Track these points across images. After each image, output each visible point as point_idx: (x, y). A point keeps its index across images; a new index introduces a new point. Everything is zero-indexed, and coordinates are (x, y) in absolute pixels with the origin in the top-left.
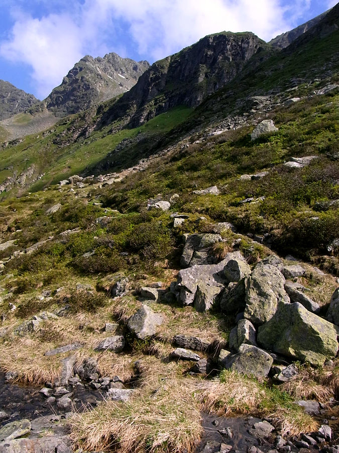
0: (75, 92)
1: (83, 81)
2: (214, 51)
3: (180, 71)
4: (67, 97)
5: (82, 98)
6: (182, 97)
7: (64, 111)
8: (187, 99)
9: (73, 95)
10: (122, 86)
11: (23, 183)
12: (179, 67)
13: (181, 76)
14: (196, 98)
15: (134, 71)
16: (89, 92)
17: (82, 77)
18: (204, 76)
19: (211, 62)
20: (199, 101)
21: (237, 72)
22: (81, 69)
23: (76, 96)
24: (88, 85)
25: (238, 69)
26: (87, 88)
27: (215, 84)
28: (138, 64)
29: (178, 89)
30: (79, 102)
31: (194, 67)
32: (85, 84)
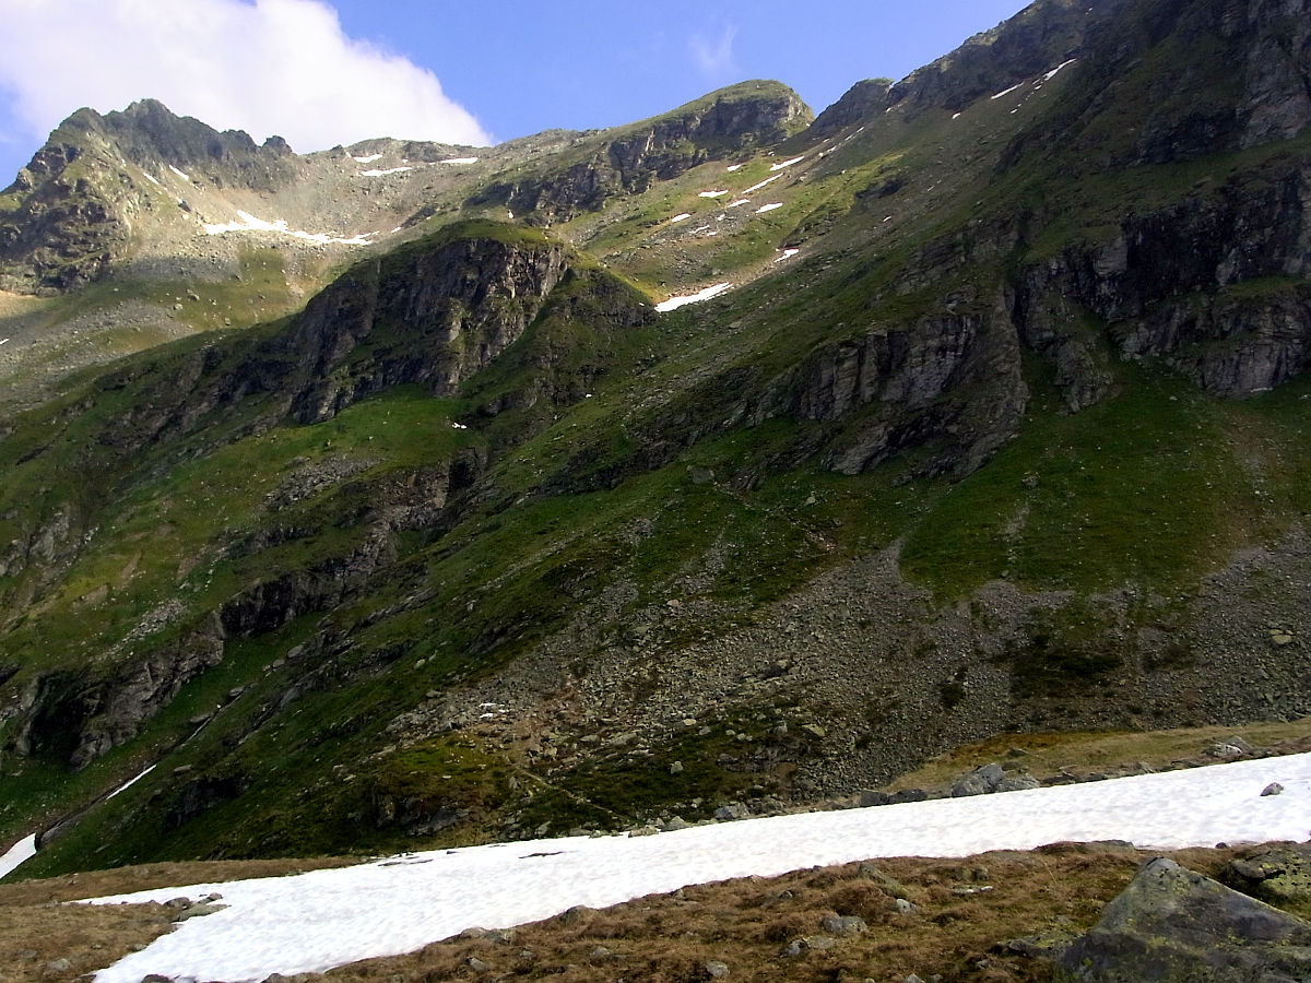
0: (60, 225)
1: (84, 195)
2: (481, 273)
3: (405, 301)
4: (34, 233)
5: (84, 242)
6: (414, 366)
7: (27, 276)
8: (424, 373)
9: (56, 232)
10: (187, 209)
11: (50, 553)
12: (403, 290)
13: (408, 314)
14: (447, 377)
15: (214, 160)
16: (103, 227)
17: (82, 183)
18: (459, 327)
19: (472, 294)
20: (452, 385)
21: (526, 323)
22: (72, 154)
23: (67, 236)
24: (101, 208)
25: (528, 316)
26: (97, 214)
27: (484, 348)
28: (221, 139)
29: (402, 343)
30: (75, 255)
31: (437, 301)
32: (91, 205)
